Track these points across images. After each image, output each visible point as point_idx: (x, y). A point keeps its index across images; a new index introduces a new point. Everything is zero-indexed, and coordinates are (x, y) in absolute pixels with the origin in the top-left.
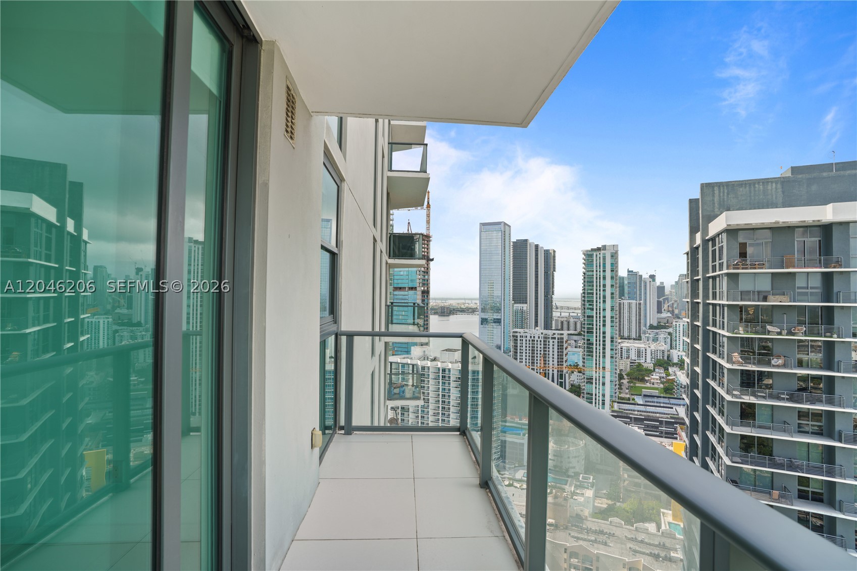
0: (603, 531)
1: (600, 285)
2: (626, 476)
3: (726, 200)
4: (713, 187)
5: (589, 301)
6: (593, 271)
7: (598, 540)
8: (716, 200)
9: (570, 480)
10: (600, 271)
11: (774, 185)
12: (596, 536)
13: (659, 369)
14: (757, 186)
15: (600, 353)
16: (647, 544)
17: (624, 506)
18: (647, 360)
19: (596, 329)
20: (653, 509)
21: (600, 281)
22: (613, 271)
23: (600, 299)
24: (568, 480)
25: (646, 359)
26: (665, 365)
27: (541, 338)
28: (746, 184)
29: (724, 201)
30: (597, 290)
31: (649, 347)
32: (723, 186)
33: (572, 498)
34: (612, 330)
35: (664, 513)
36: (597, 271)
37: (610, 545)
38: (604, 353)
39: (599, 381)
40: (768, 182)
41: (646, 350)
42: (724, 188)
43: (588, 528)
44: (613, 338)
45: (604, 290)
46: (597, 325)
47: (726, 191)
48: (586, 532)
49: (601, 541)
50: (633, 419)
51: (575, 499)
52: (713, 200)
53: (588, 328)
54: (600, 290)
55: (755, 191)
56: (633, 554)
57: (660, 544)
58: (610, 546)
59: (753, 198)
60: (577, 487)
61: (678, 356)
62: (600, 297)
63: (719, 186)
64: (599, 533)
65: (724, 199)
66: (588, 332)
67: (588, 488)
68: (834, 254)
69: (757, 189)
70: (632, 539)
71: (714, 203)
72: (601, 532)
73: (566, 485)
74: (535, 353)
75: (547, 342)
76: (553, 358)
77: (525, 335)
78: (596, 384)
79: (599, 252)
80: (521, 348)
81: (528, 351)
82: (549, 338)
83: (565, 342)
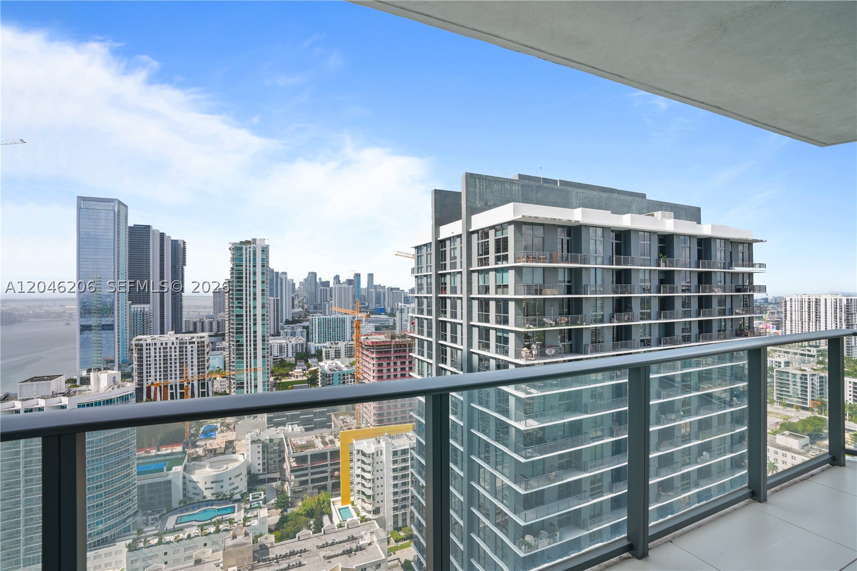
0: (294, 551)
1: (250, 282)
2: (293, 478)
3: (484, 193)
4: (475, 178)
5: (237, 299)
6: (242, 266)
7: (291, 564)
8: (477, 192)
9: (236, 505)
10: (250, 267)
11: (517, 186)
12: (287, 561)
13: (300, 361)
14: (506, 184)
15: (250, 354)
16: (337, 543)
17: (295, 510)
18: (289, 355)
19: (247, 329)
20: (324, 501)
21: (250, 277)
22: (264, 266)
23: (250, 296)
24: (234, 506)
25: (287, 354)
26: (305, 358)
27: (175, 343)
28: (498, 181)
29: (483, 194)
30: (246, 286)
31: (290, 342)
32: (483, 179)
33: (244, 526)
34: (263, 328)
35: (333, 502)
36: (246, 266)
37: (304, 563)
38: (255, 353)
39: (251, 384)
40: (513, 183)
41: (287, 345)
42: (483, 181)
43: (277, 556)
44: (265, 337)
45: (254, 287)
46: (247, 324)
47: (484, 185)
48: (275, 562)
49: (295, 564)
50: (289, 418)
51: (248, 526)
52: (475, 192)
53: (237, 329)
54: (250, 286)
55: (505, 189)
56: (328, 562)
57: (349, 537)
58: (304, 565)
59: (503, 195)
60: (246, 511)
61: (315, 348)
62: (250, 294)
63: (480, 179)
64: (290, 556)
65: (483, 192)
66: (237, 333)
67: (260, 507)
68: (583, 252)
69: (506, 187)
70: (323, 547)
71: (476, 195)
72: (293, 553)
73: (234, 512)
74: (169, 363)
75: (184, 347)
76: (192, 366)
77: (153, 342)
78: (247, 388)
79: (249, 246)
80: (149, 359)
81: (158, 362)
82: (186, 343)
83: (206, 346)
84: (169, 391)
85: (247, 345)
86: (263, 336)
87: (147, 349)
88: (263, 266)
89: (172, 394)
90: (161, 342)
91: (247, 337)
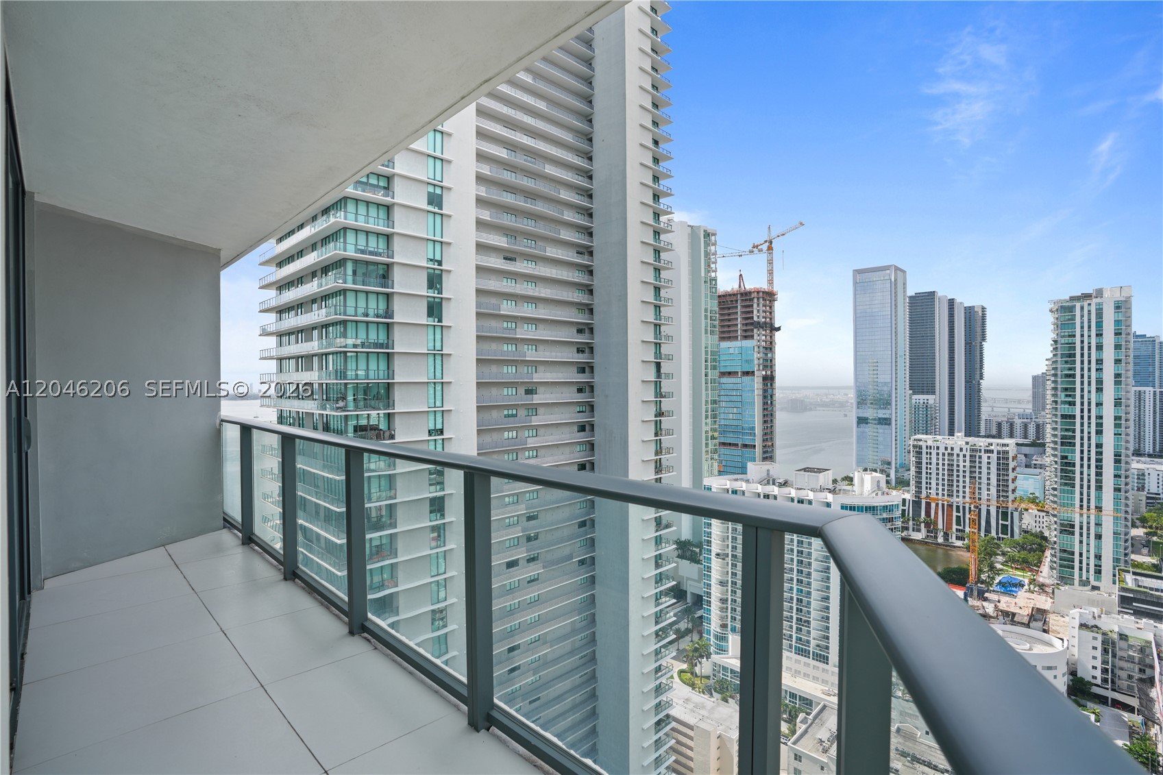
1: (1090, 361)
5: (1065, 389)
6: (1074, 336)
10: (1089, 336)
15: (1089, 481)
19: (1082, 439)
21: (1089, 354)
23: (1089, 385)
27: (964, 450)
30: (1082, 369)
34: (1116, 440)
36: (1083, 336)
38: (1099, 481)
39: (1088, 530)
45: (1099, 370)
46: (1082, 432)
53: (1064, 437)
54: (1089, 369)
62: (1089, 382)
66: (1063, 444)
74: (955, 476)
75: (977, 457)
76: (989, 484)
77: (935, 444)
78: (1081, 535)
79: (1088, 302)
80: (929, 466)
81: (941, 472)
82: (980, 450)
83: (1011, 459)
84: (955, 514)
85: (1082, 466)
86: (1117, 455)
87: (927, 453)
88: (1117, 334)
89: (958, 517)
90: (945, 445)
91: (1082, 452)
